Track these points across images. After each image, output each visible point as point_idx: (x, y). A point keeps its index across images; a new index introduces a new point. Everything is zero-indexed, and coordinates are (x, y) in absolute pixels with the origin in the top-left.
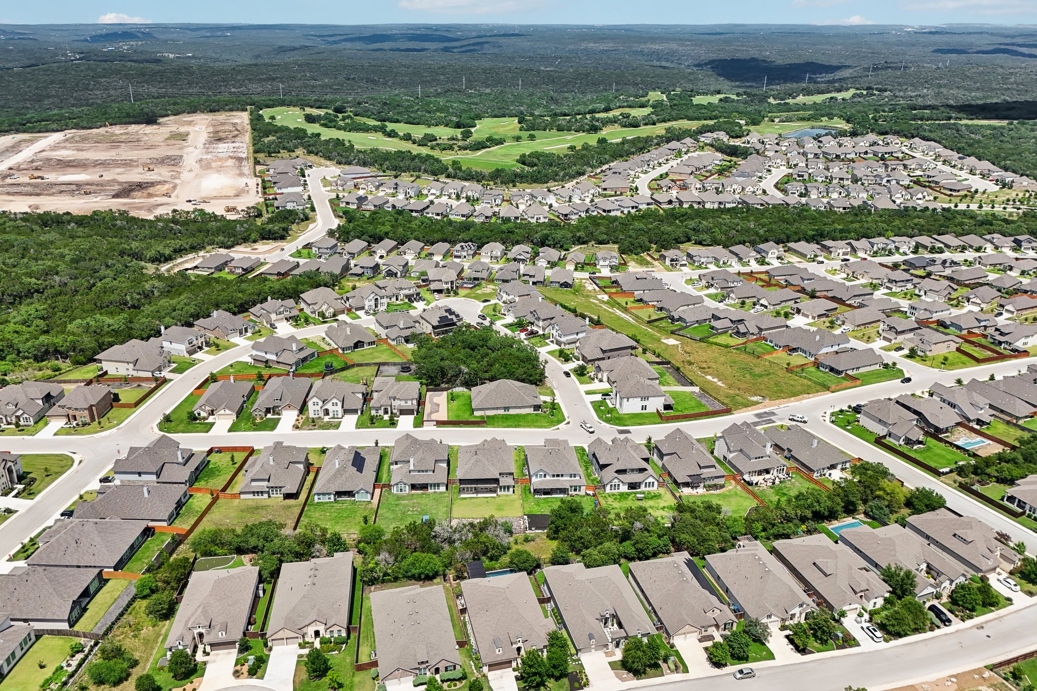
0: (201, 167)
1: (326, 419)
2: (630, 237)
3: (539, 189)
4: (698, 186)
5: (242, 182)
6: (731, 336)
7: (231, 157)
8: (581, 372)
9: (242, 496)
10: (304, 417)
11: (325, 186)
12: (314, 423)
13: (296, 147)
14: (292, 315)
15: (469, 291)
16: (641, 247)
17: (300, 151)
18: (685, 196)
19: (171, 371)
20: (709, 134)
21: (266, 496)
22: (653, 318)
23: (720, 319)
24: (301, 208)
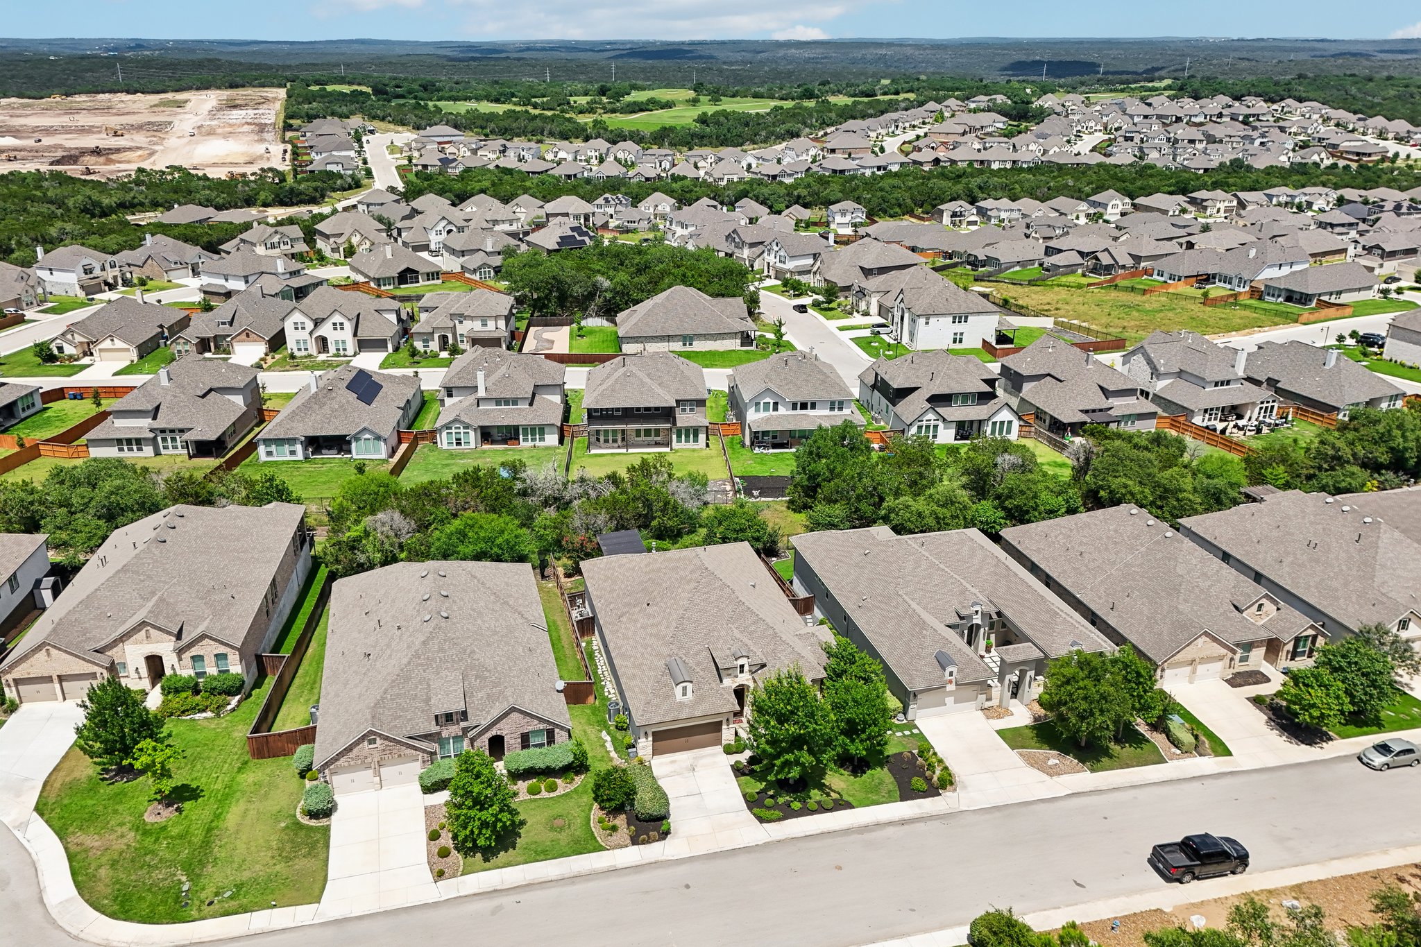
0: (199, 133)
3: (725, 151)
4: (976, 146)
5: (260, 149)
6: (1083, 275)
7: (249, 124)
9: (95, 452)
10: (278, 356)
11: (392, 152)
12: (296, 363)
13: (353, 113)
15: (617, 235)
16: (900, 206)
17: (357, 117)
18: (957, 156)
19: (40, 311)
21: (148, 451)
23: (1060, 251)
24: (351, 172)
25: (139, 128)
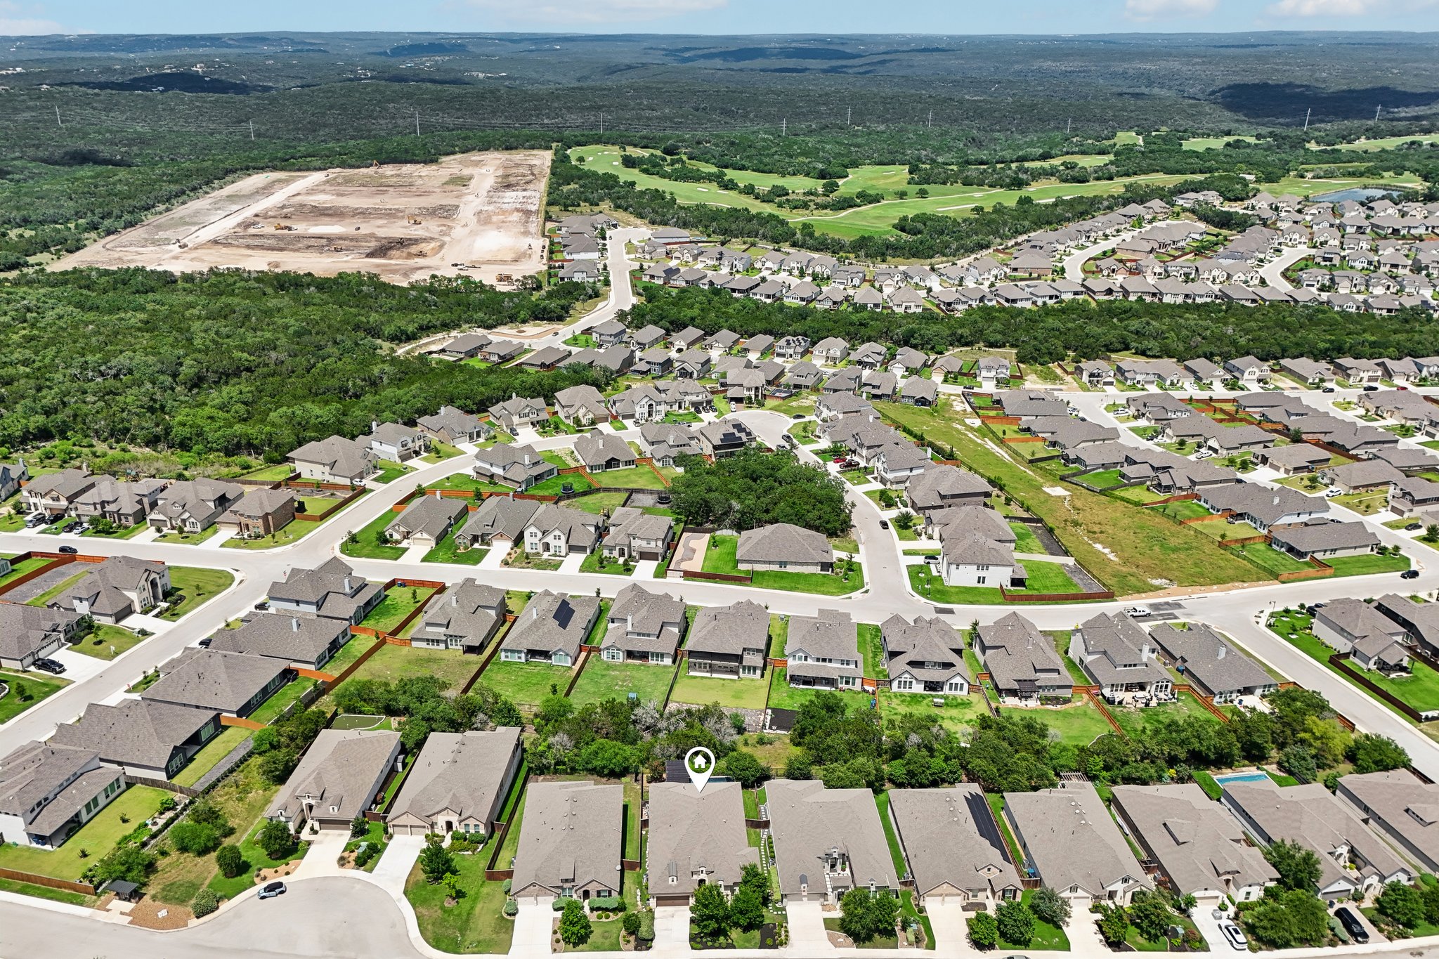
0: (479, 221)
1: (546, 555)
2: (1035, 338)
3: (917, 267)
4: (1158, 270)
5: (524, 242)
6: (1148, 489)
7: (518, 210)
8: (904, 523)
9: (414, 644)
10: (519, 551)
11: (628, 253)
12: (528, 560)
13: (602, 199)
14: (539, 418)
15: (781, 402)
16: (1051, 354)
17: (605, 205)
18: (1134, 284)
19: (375, 480)
20: (1192, 195)
21: (442, 646)
22: (1038, 456)
23: (1136, 463)
24: (591, 280)
25: (433, 212)
